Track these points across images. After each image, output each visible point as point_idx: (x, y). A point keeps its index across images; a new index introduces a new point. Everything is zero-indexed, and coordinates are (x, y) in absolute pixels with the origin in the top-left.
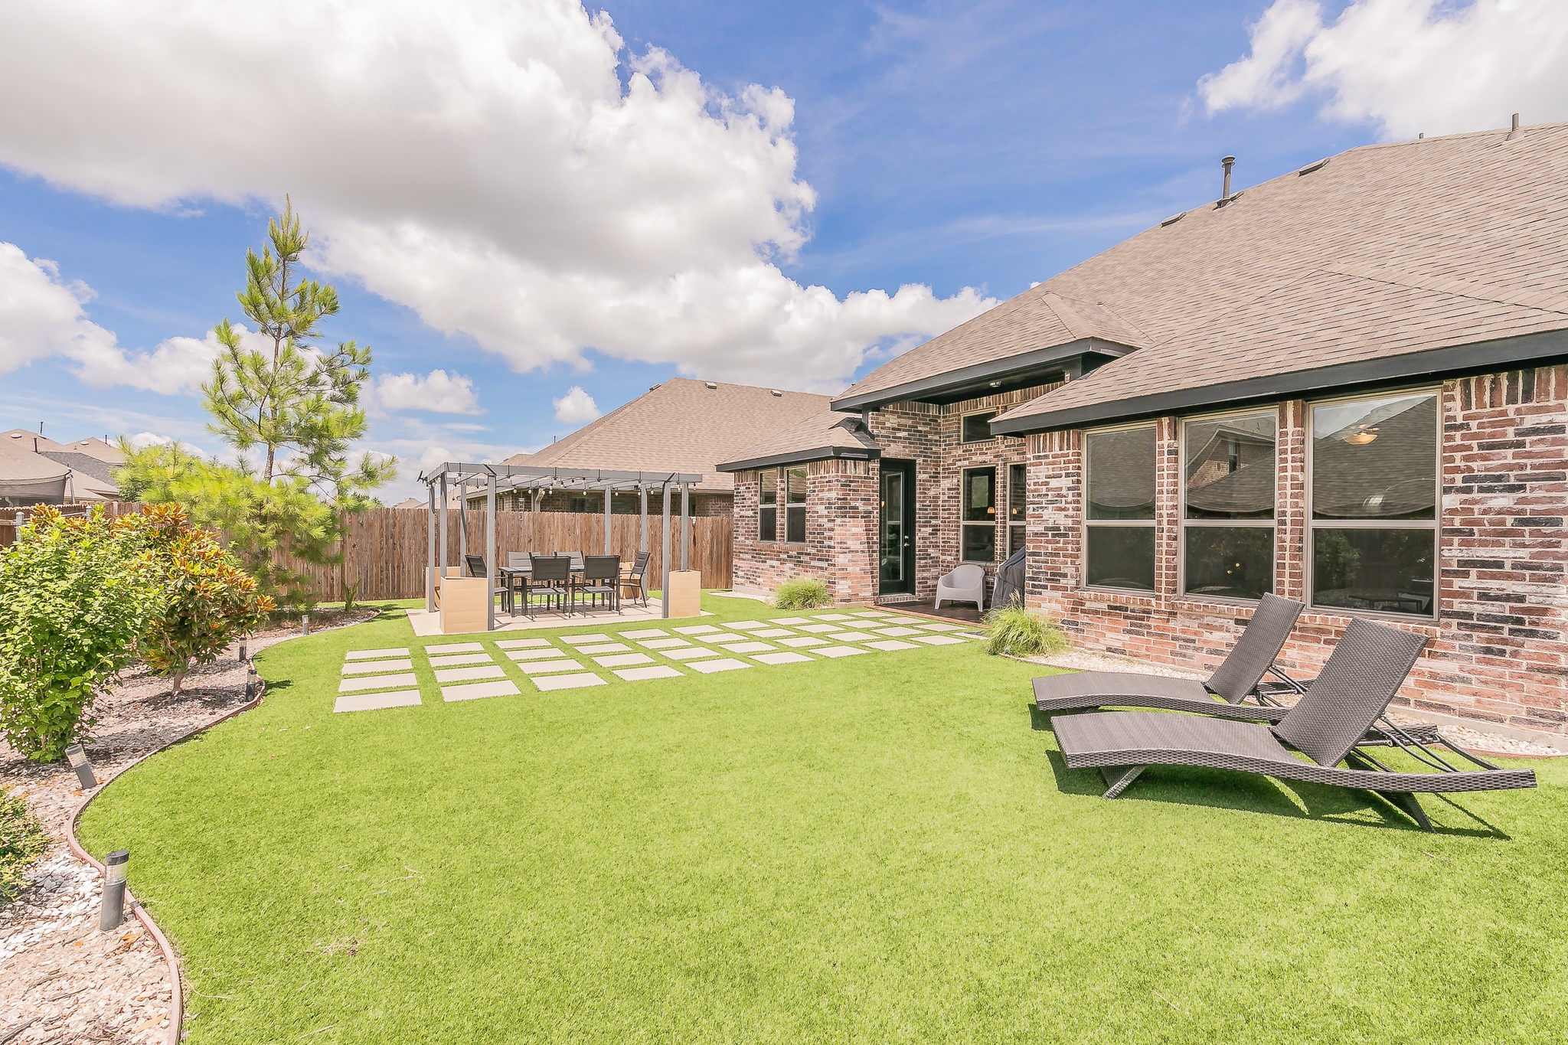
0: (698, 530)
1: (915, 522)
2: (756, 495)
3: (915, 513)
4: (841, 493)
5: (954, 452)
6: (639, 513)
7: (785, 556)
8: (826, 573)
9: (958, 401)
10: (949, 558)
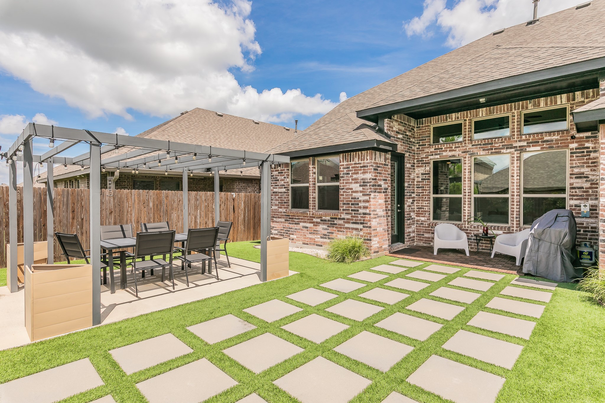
0: (236, 202)
1: (404, 195)
2: (288, 178)
3: (404, 190)
4: (374, 174)
5: (427, 150)
6: (213, 190)
7: (319, 220)
8: (361, 233)
9: (431, 116)
10: (423, 219)
